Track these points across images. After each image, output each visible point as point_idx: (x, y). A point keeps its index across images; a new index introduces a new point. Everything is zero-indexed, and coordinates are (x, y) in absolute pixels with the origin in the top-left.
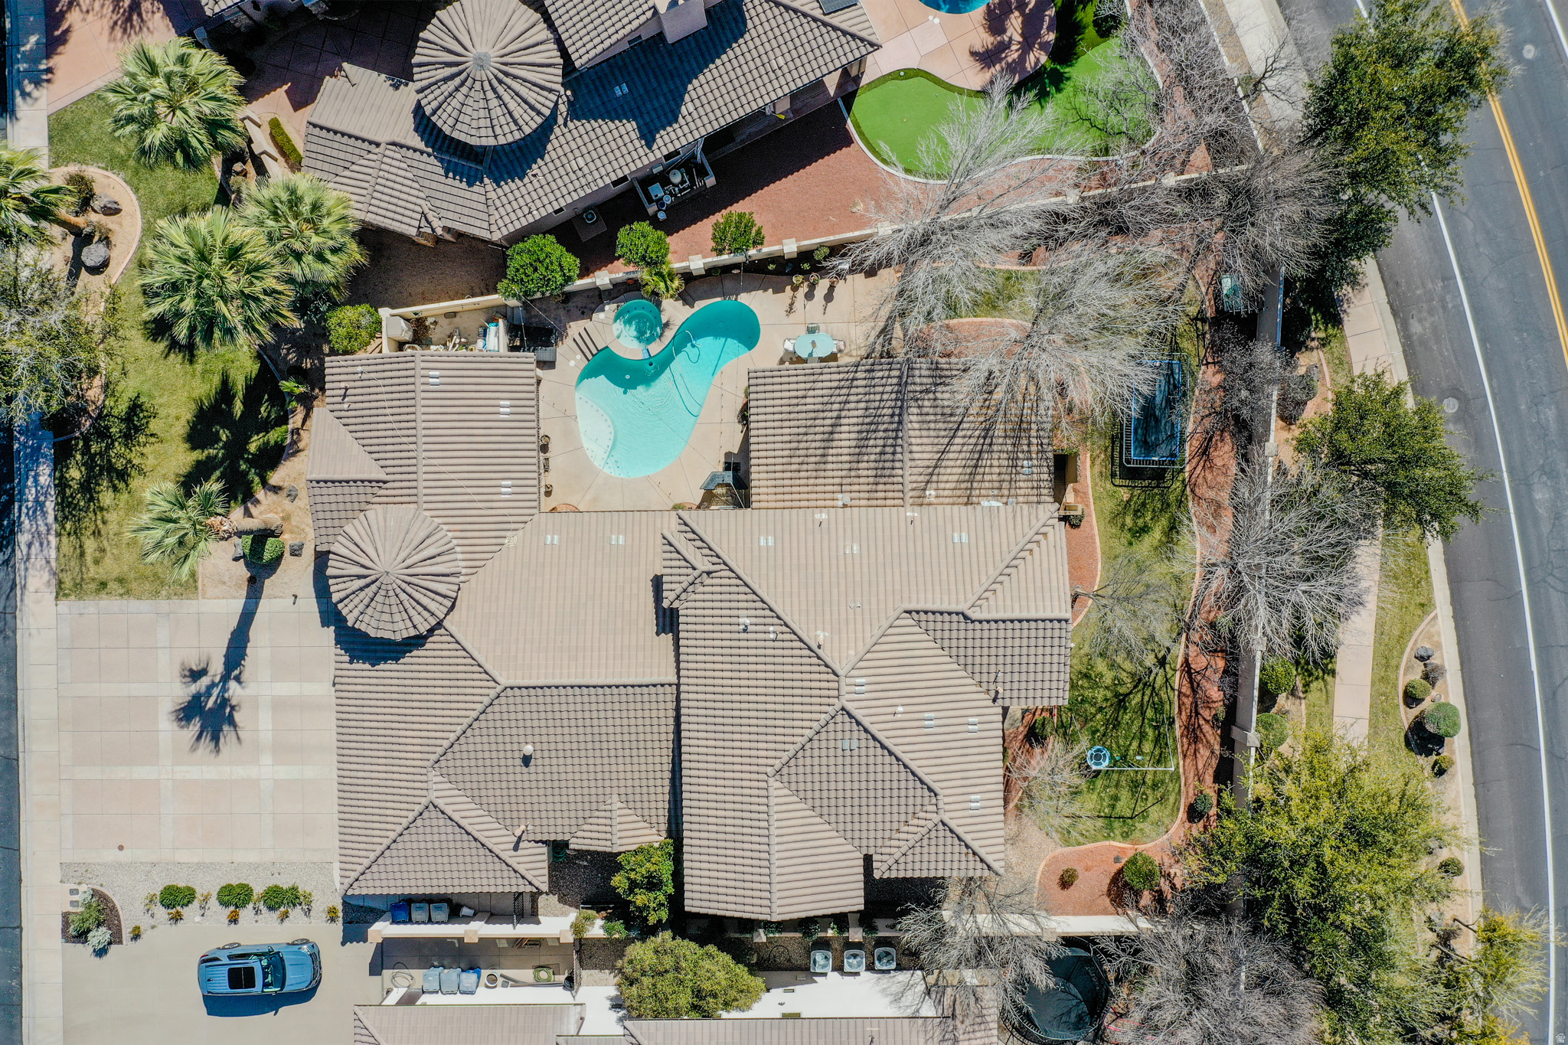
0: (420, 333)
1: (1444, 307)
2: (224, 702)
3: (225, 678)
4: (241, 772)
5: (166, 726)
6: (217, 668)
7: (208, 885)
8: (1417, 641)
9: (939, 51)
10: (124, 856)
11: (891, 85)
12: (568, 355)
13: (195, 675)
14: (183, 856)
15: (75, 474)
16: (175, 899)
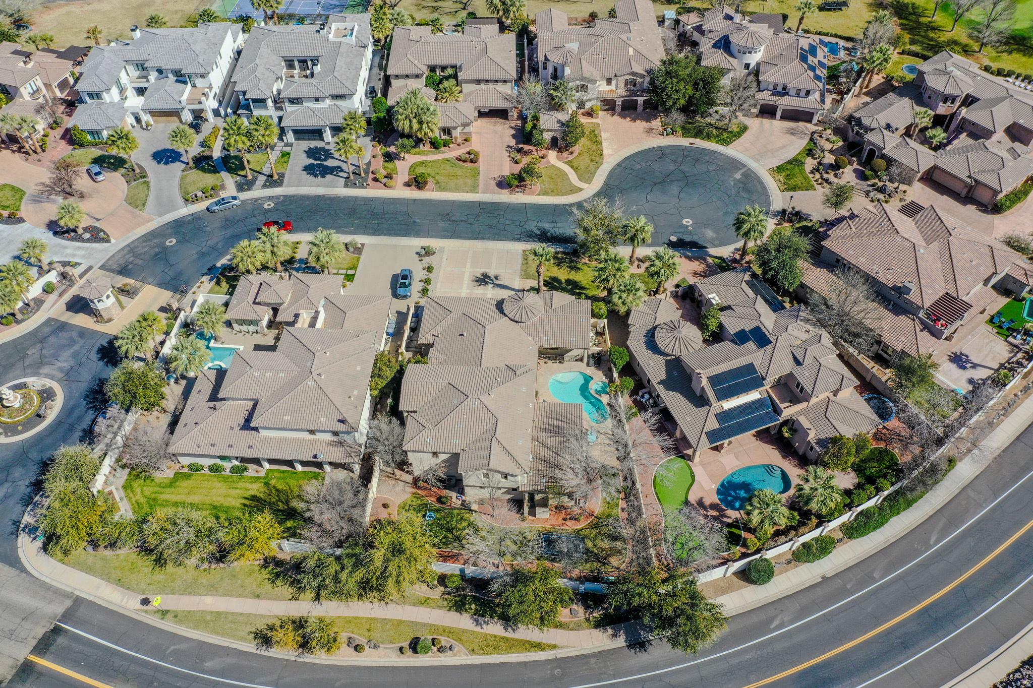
0: (599, 334)
1: (601, 674)
2: (487, 283)
3: (495, 284)
4: (465, 286)
5: (482, 270)
6: (497, 282)
7: (432, 276)
8: (457, 647)
9: (702, 487)
10: (444, 260)
11: (688, 471)
12: (591, 371)
13: (496, 278)
14: (442, 272)
15: (560, 256)
16: (430, 269)
